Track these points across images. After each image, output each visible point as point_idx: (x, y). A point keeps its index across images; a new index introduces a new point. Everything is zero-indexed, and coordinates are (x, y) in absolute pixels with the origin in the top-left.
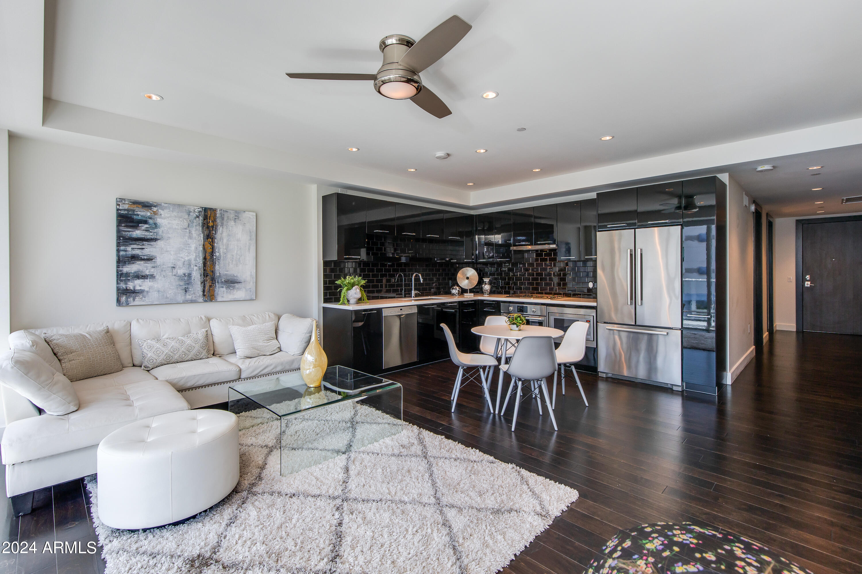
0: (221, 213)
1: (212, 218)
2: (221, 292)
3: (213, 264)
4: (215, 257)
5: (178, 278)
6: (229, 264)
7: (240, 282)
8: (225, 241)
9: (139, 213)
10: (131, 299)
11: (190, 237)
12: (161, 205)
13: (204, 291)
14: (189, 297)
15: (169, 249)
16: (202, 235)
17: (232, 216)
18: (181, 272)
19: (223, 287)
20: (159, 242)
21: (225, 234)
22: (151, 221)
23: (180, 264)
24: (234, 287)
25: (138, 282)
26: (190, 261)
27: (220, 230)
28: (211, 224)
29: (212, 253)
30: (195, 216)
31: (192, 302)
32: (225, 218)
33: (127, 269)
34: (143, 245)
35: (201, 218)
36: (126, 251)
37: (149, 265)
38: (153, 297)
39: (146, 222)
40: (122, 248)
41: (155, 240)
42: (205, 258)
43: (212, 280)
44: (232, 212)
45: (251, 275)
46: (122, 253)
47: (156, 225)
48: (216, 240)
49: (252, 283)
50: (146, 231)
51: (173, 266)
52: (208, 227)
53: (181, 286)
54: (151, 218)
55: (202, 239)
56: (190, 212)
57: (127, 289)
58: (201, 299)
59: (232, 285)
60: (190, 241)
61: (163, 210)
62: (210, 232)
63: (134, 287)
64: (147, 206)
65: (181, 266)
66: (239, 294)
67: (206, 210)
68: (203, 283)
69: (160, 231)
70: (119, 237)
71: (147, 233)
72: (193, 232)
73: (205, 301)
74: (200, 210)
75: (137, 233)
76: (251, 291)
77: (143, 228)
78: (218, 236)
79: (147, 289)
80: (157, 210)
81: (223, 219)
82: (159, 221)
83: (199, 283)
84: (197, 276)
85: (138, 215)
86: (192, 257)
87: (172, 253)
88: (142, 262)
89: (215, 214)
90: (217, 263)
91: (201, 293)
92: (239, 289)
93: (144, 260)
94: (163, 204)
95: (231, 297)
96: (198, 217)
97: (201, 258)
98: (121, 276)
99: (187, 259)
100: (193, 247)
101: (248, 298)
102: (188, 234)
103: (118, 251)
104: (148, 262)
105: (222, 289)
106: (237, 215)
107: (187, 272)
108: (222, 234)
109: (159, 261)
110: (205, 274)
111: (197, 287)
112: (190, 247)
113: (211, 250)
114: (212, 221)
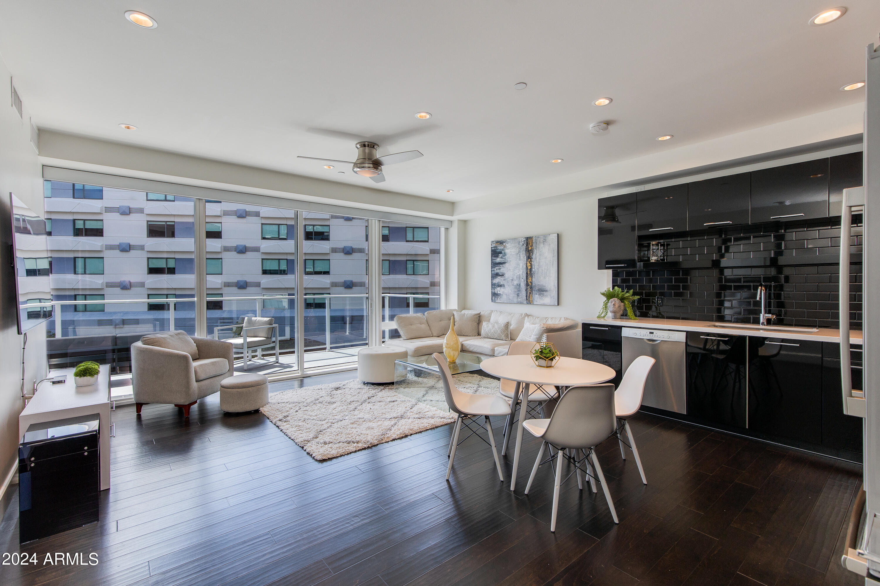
0: (535, 239)
1: (531, 244)
2: (536, 297)
3: (532, 277)
4: (532, 272)
5: (514, 287)
6: (540, 277)
7: (547, 291)
8: (538, 260)
9: (499, 248)
10: (496, 299)
11: (520, 260)
12: (507, 241)
13: (527, 296)
14: (519, 300)
15: (510, 268)
16: (525, 257)
17: (542, 240)
18: (516, 283)
19: (537, 294)
20: (507, 265)
21: (538, 255)
22: (503, 252)
23: (515, 278)
24: (543, 294)
25: (499, 289)
26: (520, 275)
27: (535, 251)
28: (530, 248)
29: (531, 269)
30: (522, 244)
31: (521, 303)
32: (538, 243)
33: (496, 281)
34: (500, 267)
35: (525, 245)
36: (494, 271)
37: (502, 278)
38: (504, 298)
39: (501, 253)
40: (493, 269)
41: (504, 263)
42: (527, 273)
43: (531, 289)
44: (542, 237)
45: (554, 286)
46: (493, 272)
47: (505, 254)
48: (533, 260)
49: (555, 292)
50: (501, 258)
51: (512, 279)
52: (529, 251)
53: (516, 292)
54: (503, 250)
55: (525, 259)
56: (520, 242)
57: (495, 293)
58: (525, 302)
59: (542, 293)
60: (520, 262)
61: (508, 244)
62: (529, 255)
63: (497, 292)
64: (501, 243)
65: (516, 279)
66: (547, 300)
67: (527, 239)
68: (526, 290)
69: (506, 257)
70: (492, 263)
71: (502, 260)
72: (521, 256)
73: (528, 303)
74: (524, 239)
75: (498, 260)
76: (554, 298)
77: (500, 256)
78: (534, 257)
79: (502, 293)
80: (506, 245)
81: (536, 243)
82: (507, 251)
83: (524, 290)
84: (523, 285)
85: (498, 249)
86: (521, 273)
87: (512, 270)
88: (500, 277)
89: (532, 240)
90: (533, 276)
91: (525, 298)
92: (546, 296)
93: (500, 275)
94: (508, 240)
95: (542, 302)
96: (523, 245)
97: (525, 273)
98: (494, 286)
99: (518, 274)
100: (521, 265)
101: (552, 304)
102: (518, 258)
103: (492, 271)
104: (502, 277)
105: (536, 295)
106: (545, 237)
107: (518, 283)
108: (536, 255)
109: (506, 276)
110: (527, 285)
111: (523, 293)
112: (520, 266)
113: (530, 267)
114: (531, 246)
